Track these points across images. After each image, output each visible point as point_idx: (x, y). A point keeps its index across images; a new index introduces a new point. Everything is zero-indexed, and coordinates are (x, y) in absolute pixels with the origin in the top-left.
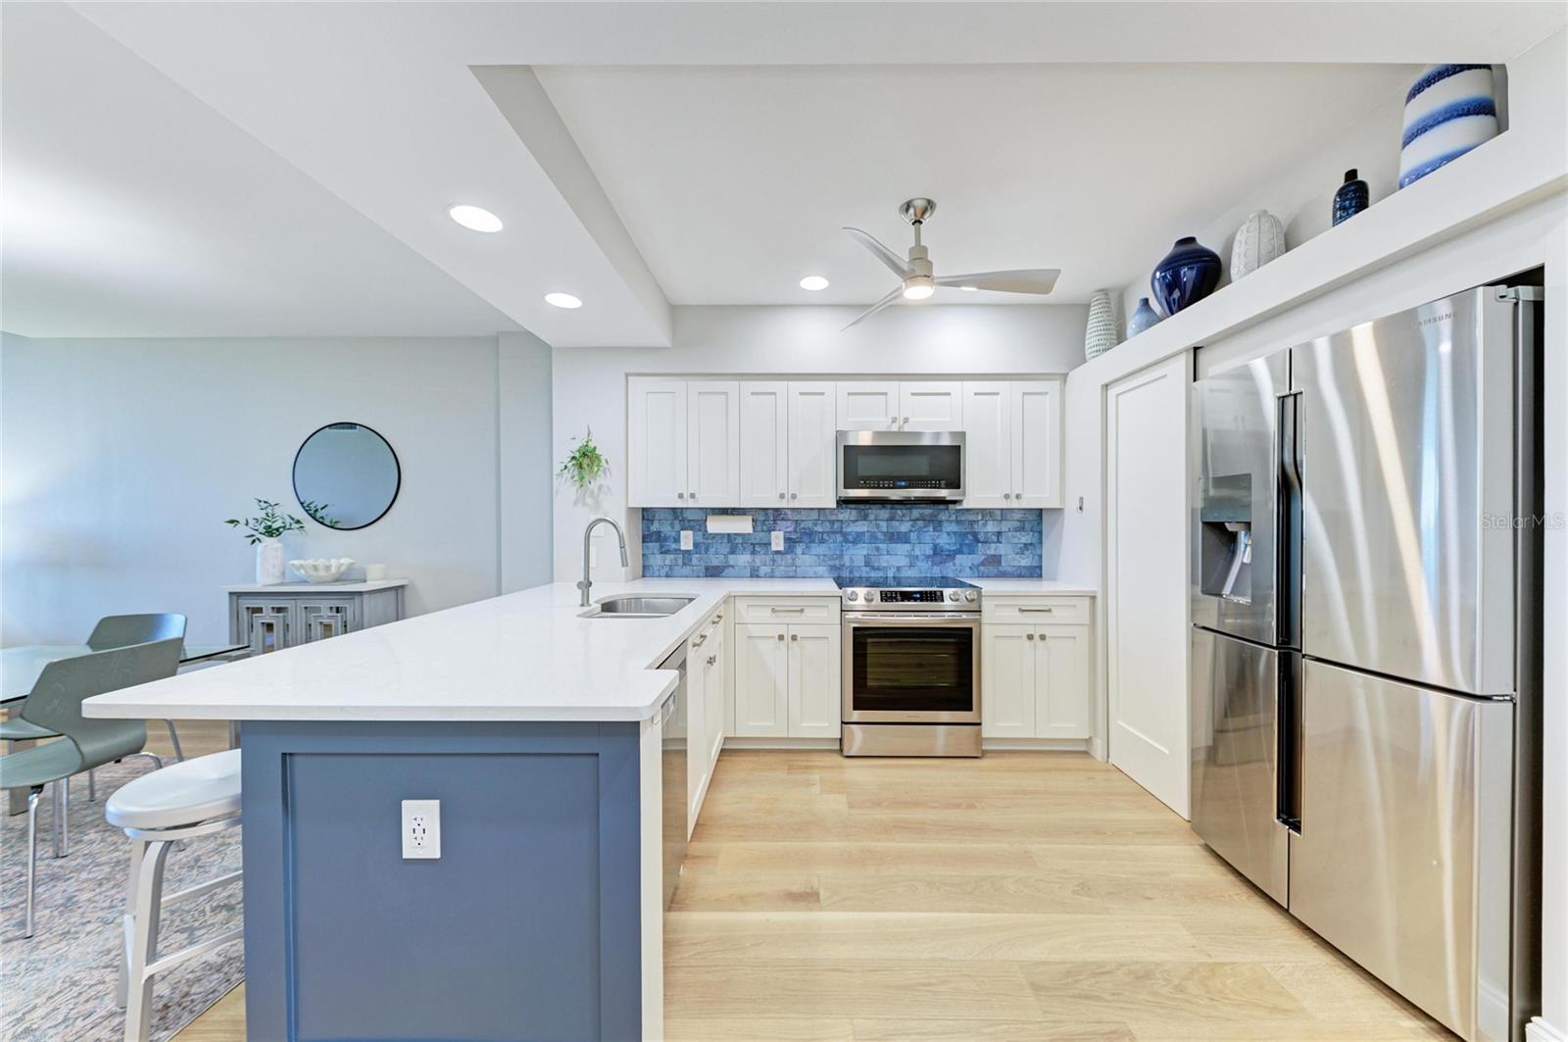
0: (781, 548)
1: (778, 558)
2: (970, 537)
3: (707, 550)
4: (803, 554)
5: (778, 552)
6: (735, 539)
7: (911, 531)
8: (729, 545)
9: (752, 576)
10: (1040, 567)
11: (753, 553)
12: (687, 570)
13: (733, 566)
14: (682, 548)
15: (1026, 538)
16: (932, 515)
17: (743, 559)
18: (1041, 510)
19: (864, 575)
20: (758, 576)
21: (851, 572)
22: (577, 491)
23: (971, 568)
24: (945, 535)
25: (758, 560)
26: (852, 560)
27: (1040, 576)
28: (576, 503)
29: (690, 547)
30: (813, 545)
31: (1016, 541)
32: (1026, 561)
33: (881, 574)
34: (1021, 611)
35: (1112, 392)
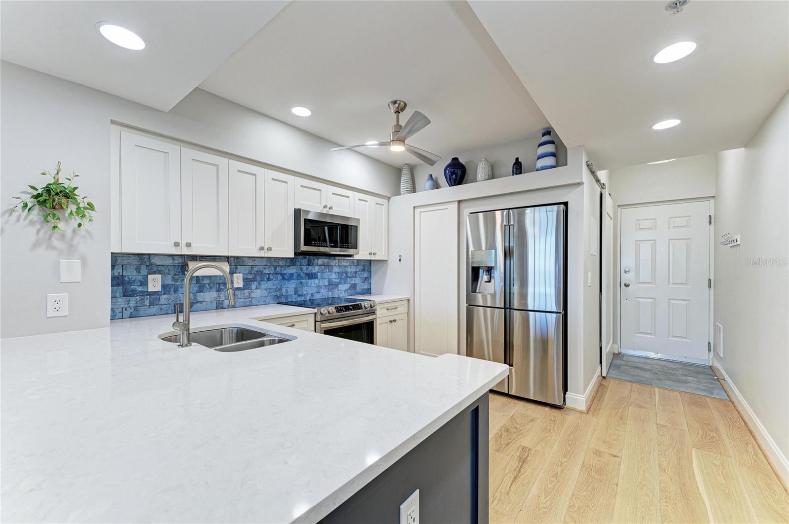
0: (241, 285)
1: (238, 293)
2: (344, 275)
3: (176, 291)
4: (256, 289)
5: (238, 289)
6: (203, 280)
7: (318, 272)
8: (197, 285)
9: (217, 308)
10: (370, 289)
11: (219, 290)
12: (154, 309)
13: (201, 302)
14: (149, 291)
15: (366, 275)
16: (328, 262)
17: (209, 296)
18: (371, 260)
19: (294, 300)
20: (222, 308)
21: (286, 298)
22: (38, 231)
23: (345, 291)
24: (334, 274)
25: (222, 295)
26: (287, 291)
27: (371, 293)
28: (36, 245)
29: (159, 288)
30: (262, 282)
31: (362, 276)
32: (366, 287)
33: (303, 298)
34: (387, 309)
35: (417, 211)
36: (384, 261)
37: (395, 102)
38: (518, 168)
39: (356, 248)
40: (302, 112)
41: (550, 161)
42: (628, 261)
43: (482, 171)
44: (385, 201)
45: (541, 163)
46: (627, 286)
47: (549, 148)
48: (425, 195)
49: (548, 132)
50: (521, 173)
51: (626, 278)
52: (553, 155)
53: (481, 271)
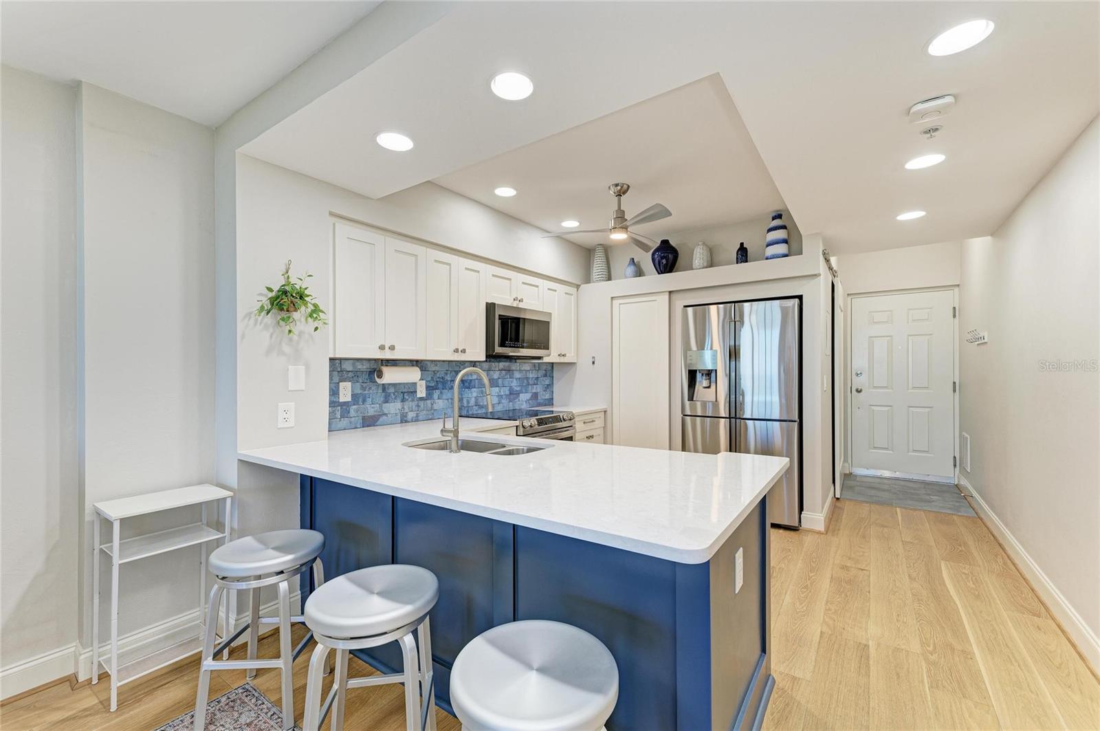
0: (424, 395)
1: (421, 404)
2: (525, 381)
3: (364, 401)
4: (439, 399)
5: (421, 399)
6: (388, 389)
7: (499, 378)
8: (383, 394)
9: (402, 422)
10: (552, 399)
11: (403, 400)
12: (345, 422)
13: (386, 415)
14: (341, 401)
15: (547, 382)
16: (509, 366)
17: (394, 407)
18: (553, 363)
19: (475, 412)
20: (406, 422)
21: (468, 411)
23: (526, 402)
24: (515, 380)
25: (407, 405)
26: (468, 402)
27: (553, 405)
29: (349, 399)
30: (445, 391)
31: (543, 383)
32: (547, 396)
33: (484, 411)
34: (584, 423)
35: (616, 302)
36: (571, 364)
37: (617, 185)
38: (743, 254)
39: (548, 349)
40: (506, 192)
41: (782, 249)
42: (859, 362)
43: (699, 256)
44: (573, 290)
45: (771, 251)
46: (859, 391)
47: (781, 234)
48: (625, 284)
49: (779, 216)
50: (746, 261)
51: (858, 382)
52: (785, 241)
53: (699, 375)
